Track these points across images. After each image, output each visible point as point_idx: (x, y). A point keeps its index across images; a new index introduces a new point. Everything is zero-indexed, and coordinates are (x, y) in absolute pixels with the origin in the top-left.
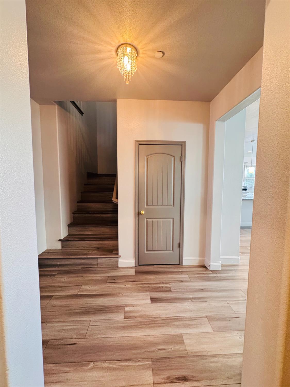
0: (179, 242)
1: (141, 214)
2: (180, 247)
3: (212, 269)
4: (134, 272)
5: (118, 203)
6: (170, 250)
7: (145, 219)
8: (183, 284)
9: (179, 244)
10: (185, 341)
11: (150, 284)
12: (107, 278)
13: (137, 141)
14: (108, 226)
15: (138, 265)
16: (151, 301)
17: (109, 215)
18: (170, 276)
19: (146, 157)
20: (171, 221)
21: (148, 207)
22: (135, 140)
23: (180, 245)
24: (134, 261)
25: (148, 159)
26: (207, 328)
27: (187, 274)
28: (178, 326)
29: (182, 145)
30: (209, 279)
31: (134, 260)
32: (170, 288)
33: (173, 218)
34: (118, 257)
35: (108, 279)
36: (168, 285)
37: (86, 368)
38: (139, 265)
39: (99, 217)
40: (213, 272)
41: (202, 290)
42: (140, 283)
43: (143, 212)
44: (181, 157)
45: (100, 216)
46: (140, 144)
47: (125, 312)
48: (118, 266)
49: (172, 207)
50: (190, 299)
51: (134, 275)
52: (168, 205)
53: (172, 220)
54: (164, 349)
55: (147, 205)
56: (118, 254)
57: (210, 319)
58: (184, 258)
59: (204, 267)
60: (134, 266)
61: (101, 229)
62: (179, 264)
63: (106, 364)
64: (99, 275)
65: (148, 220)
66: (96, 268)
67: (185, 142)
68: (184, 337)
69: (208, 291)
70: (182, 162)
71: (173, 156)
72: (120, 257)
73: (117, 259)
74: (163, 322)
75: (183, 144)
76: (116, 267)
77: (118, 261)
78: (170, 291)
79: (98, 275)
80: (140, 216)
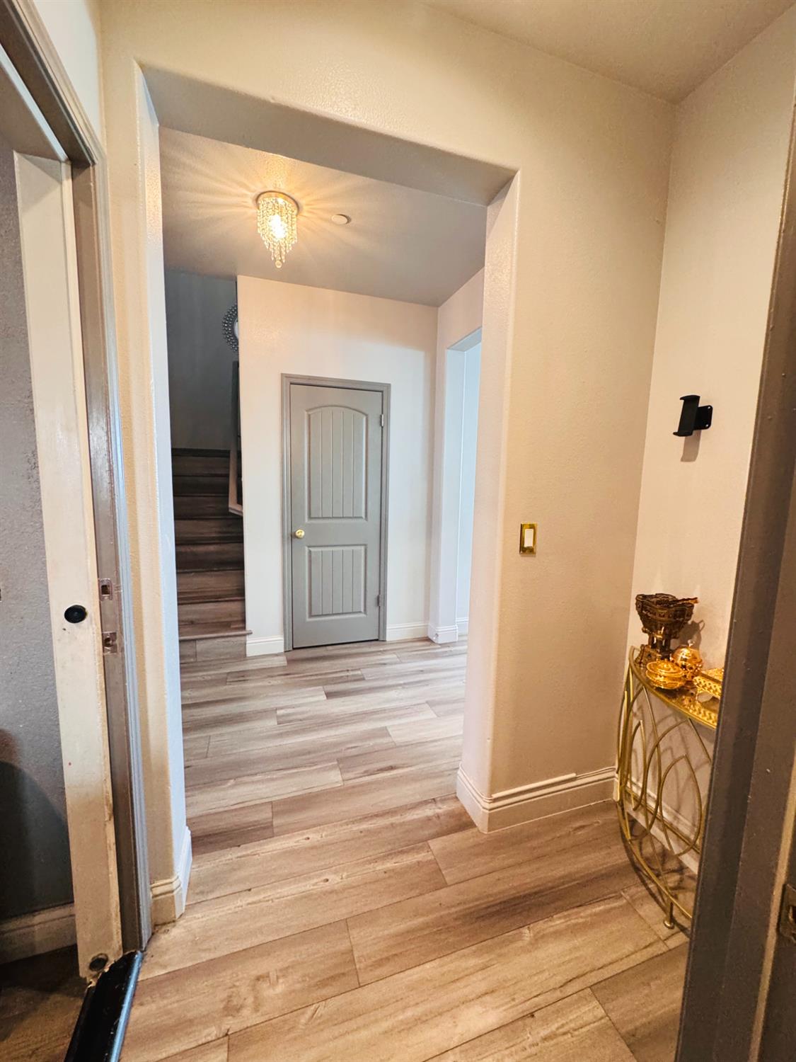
0: (377, 594)
1: (297, 537)
2: (380, 604)
3: (440, 641)
4: (284, 661)
5: (242, 513)
6: (360, 612)
7: (306, 548)
8: (388, 667)
9: (378, 598)
10: (391, 733)
11: (321, 674)
12: (226, 675)
13: (286, 377)
14: (214, 571)
15: (291, 649)
16: (327, 697)
17: (212, 548)
18: (361, 659)
19: (306, 413)
20: (361, 550)
21: (313, 521)
22: (282, 374)
23: (380, 601)
24: (283, 642)
25: (312, 416)
26: (429, 714)
27: (394, 653)
28: (380, 719)
29: (382, 391)
30: (436, 656)
31: (283, 638)
32: (362, 675)
33: (365, 545)
34: (245, 635)
35: (229, 677)
36: (359, 672)
37: (224, 787)
38: (294, 649)
39: (186, 552)
40: (443, 645)
41: (422, 671)
42: (302, 675)
43: (301, 533)
44: (381, 416)
45: (188, 550)
46: (292, 383)
47: (278, 717)
48: (246, 655)
49: (363, 521)
50: (400, 685)
51: (286, 665)
52: (356, 517)
53: (363, 548)
54: (357, 747)
55: (310, 518)
56: (244, 628)
57: (431, 704)
58: (387, 625)
59: (428, 640)
60: (283, 651)
61: (195, 579)
62: (377, 640)
63: (258, 777)
64: (205, 673)
65: (312, 549)
66: (192, 663)
67: (388, 386)
68: (389, 730)
69: (431, 671)
70: (382, 427)
71: (363, 413)
72: (251, 633)
73: (242, 638)
74: (353, 718)
75: (384, 389)
76: (242, 656)
77: (245, 644)
78: (363, 679)
79: (201, 674)
80: (294, 540)
